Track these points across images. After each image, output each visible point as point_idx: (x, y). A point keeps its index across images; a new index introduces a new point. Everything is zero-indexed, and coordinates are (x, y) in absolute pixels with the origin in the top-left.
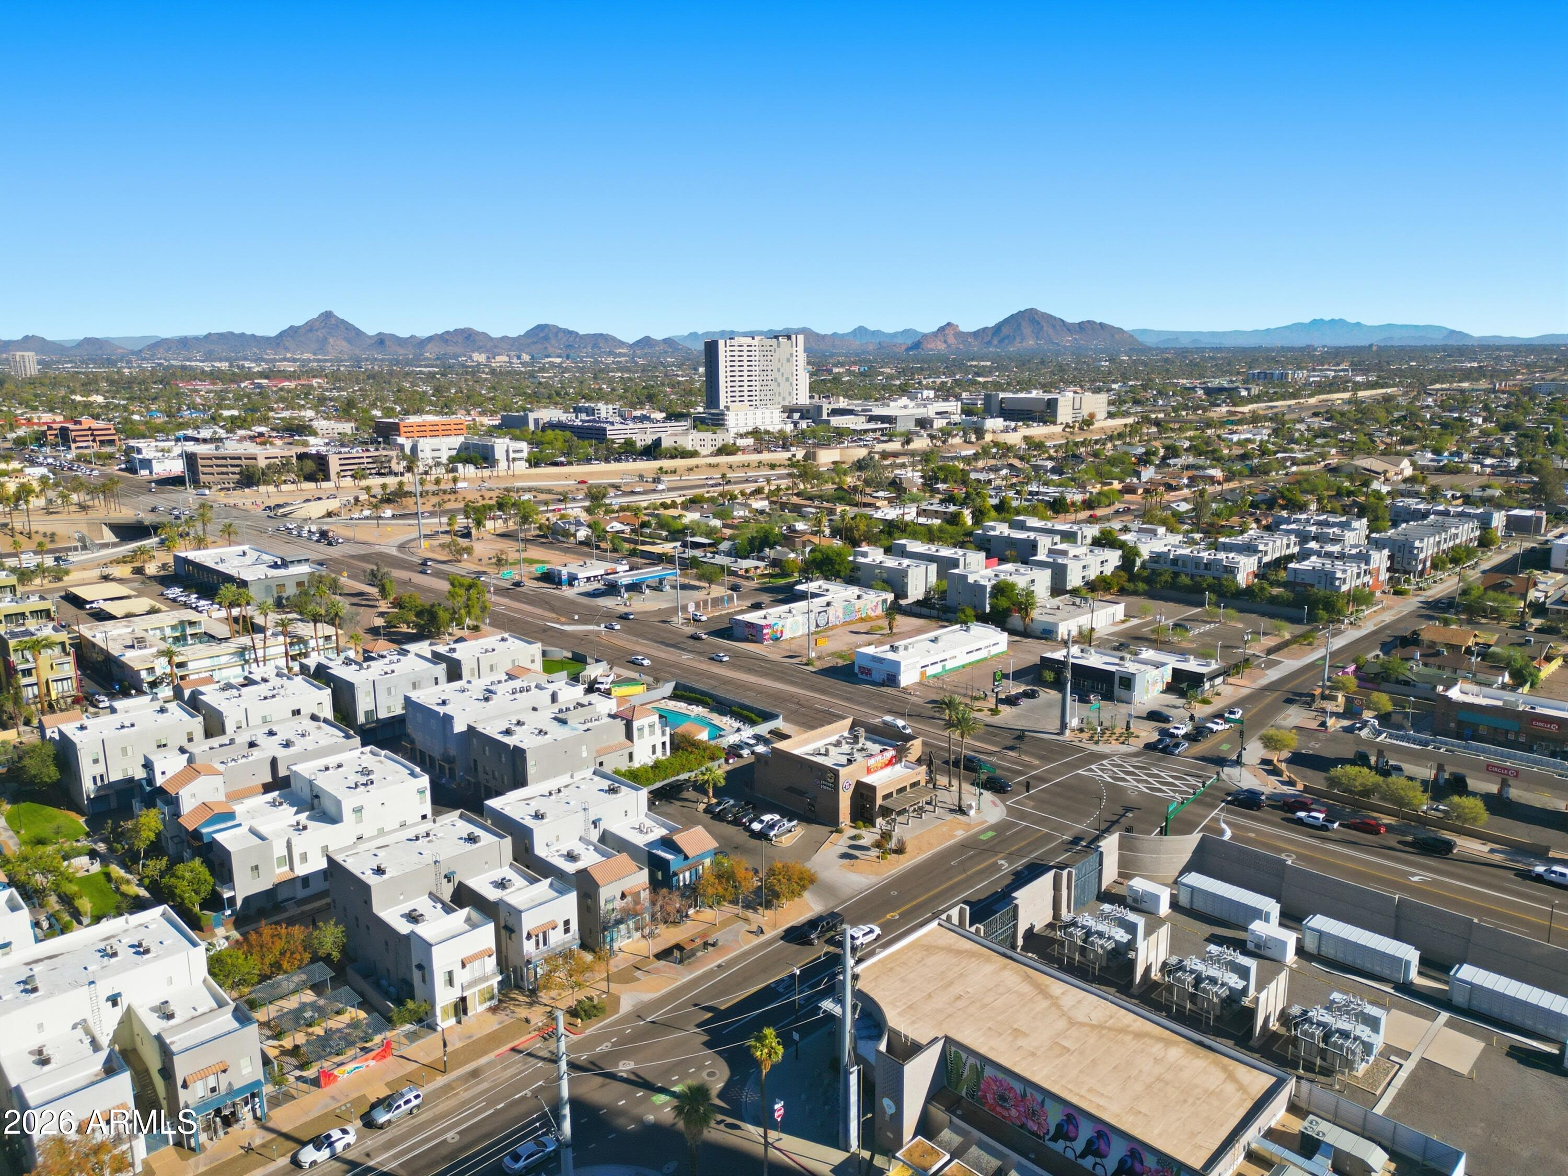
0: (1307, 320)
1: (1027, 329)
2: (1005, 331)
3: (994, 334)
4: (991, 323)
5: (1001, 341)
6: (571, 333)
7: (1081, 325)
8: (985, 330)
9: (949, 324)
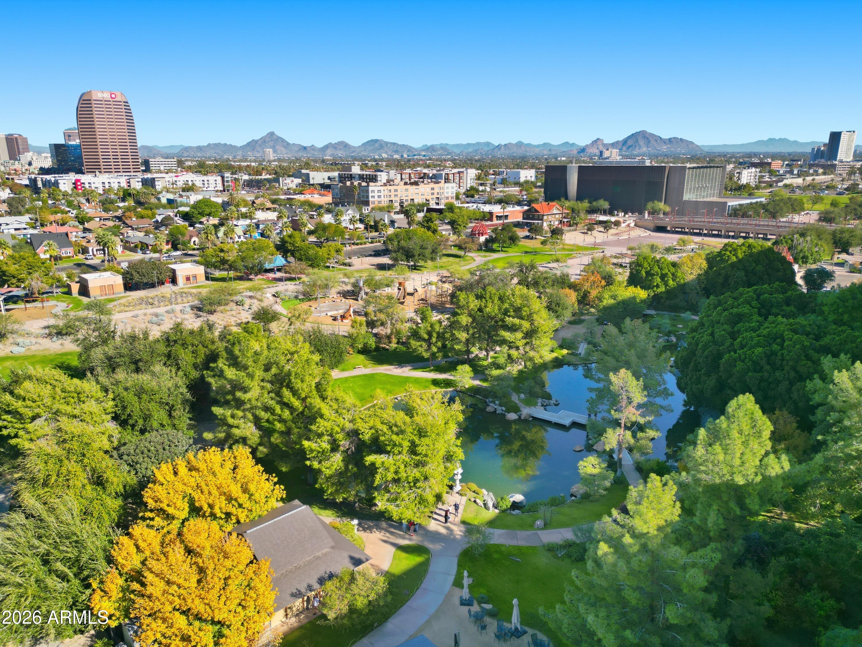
0: (765, 139)
1: (641, 142)
2: (630, 143)
3: (623, 145)
4: (621, 138)
5: (628, 148)
6: (394, 144)
7: (670, 139)
8: (618, 142)
9: (598, 139)
